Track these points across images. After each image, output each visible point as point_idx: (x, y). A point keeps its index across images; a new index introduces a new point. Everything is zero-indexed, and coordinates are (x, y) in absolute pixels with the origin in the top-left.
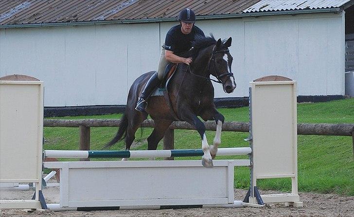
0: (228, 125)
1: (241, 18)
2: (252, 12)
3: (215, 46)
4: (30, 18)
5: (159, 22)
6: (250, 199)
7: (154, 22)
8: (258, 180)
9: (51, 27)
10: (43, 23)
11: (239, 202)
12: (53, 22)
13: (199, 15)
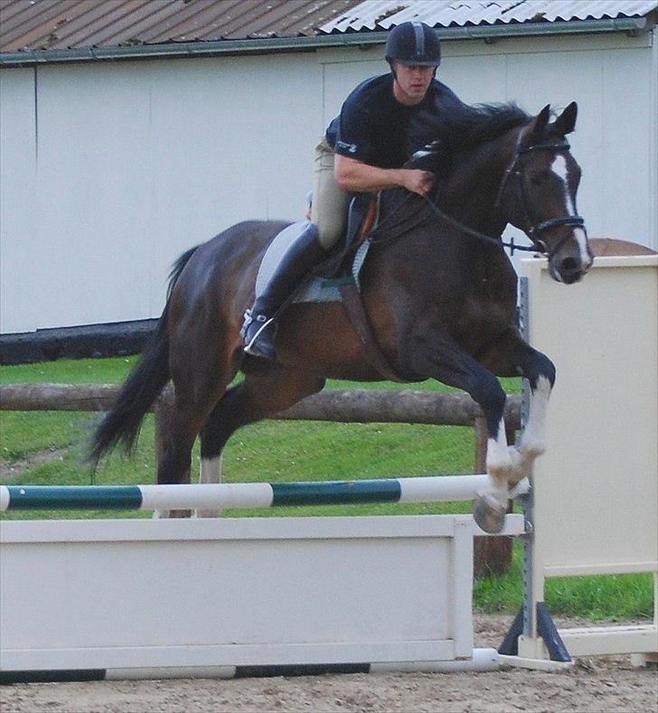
0: (389, 402)
1: (313, 50)
2: (350, 30)
5: (34, 65)
6: (523, 642)
7: (16, 66)
8: (547, 580)
11: (486, 654)
13: (171, 41)
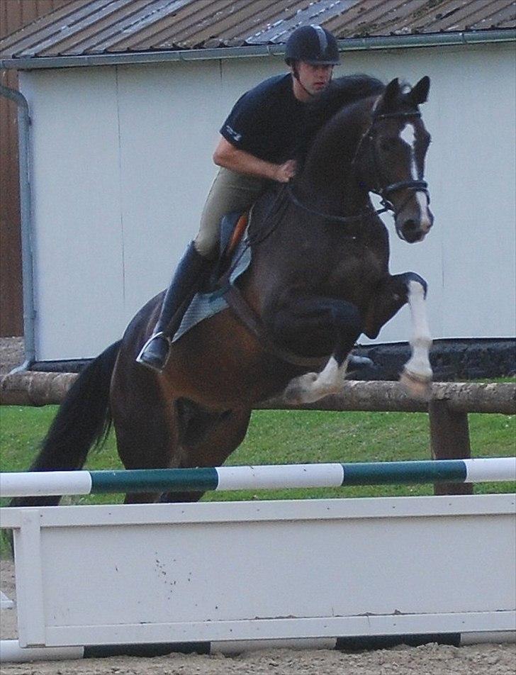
3: (378, 99)
4: (419, 13)
9: (497, 46)
10: (468, 30)
12: (506, 25)
